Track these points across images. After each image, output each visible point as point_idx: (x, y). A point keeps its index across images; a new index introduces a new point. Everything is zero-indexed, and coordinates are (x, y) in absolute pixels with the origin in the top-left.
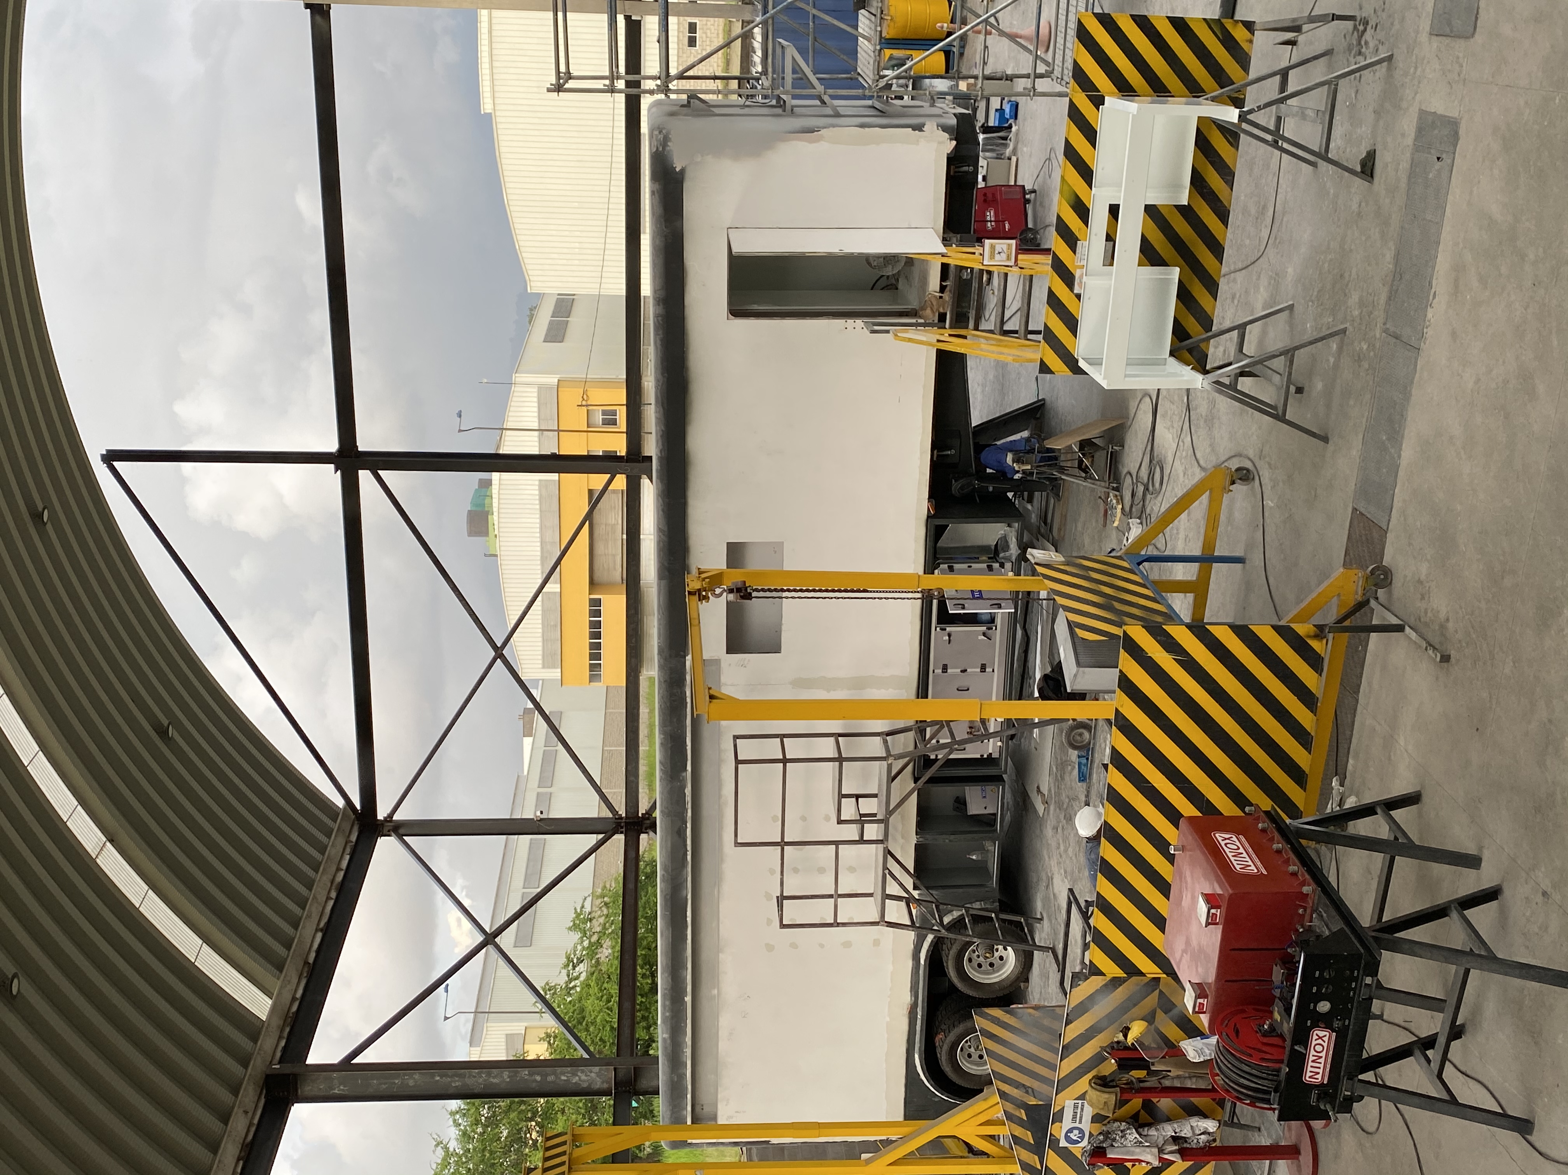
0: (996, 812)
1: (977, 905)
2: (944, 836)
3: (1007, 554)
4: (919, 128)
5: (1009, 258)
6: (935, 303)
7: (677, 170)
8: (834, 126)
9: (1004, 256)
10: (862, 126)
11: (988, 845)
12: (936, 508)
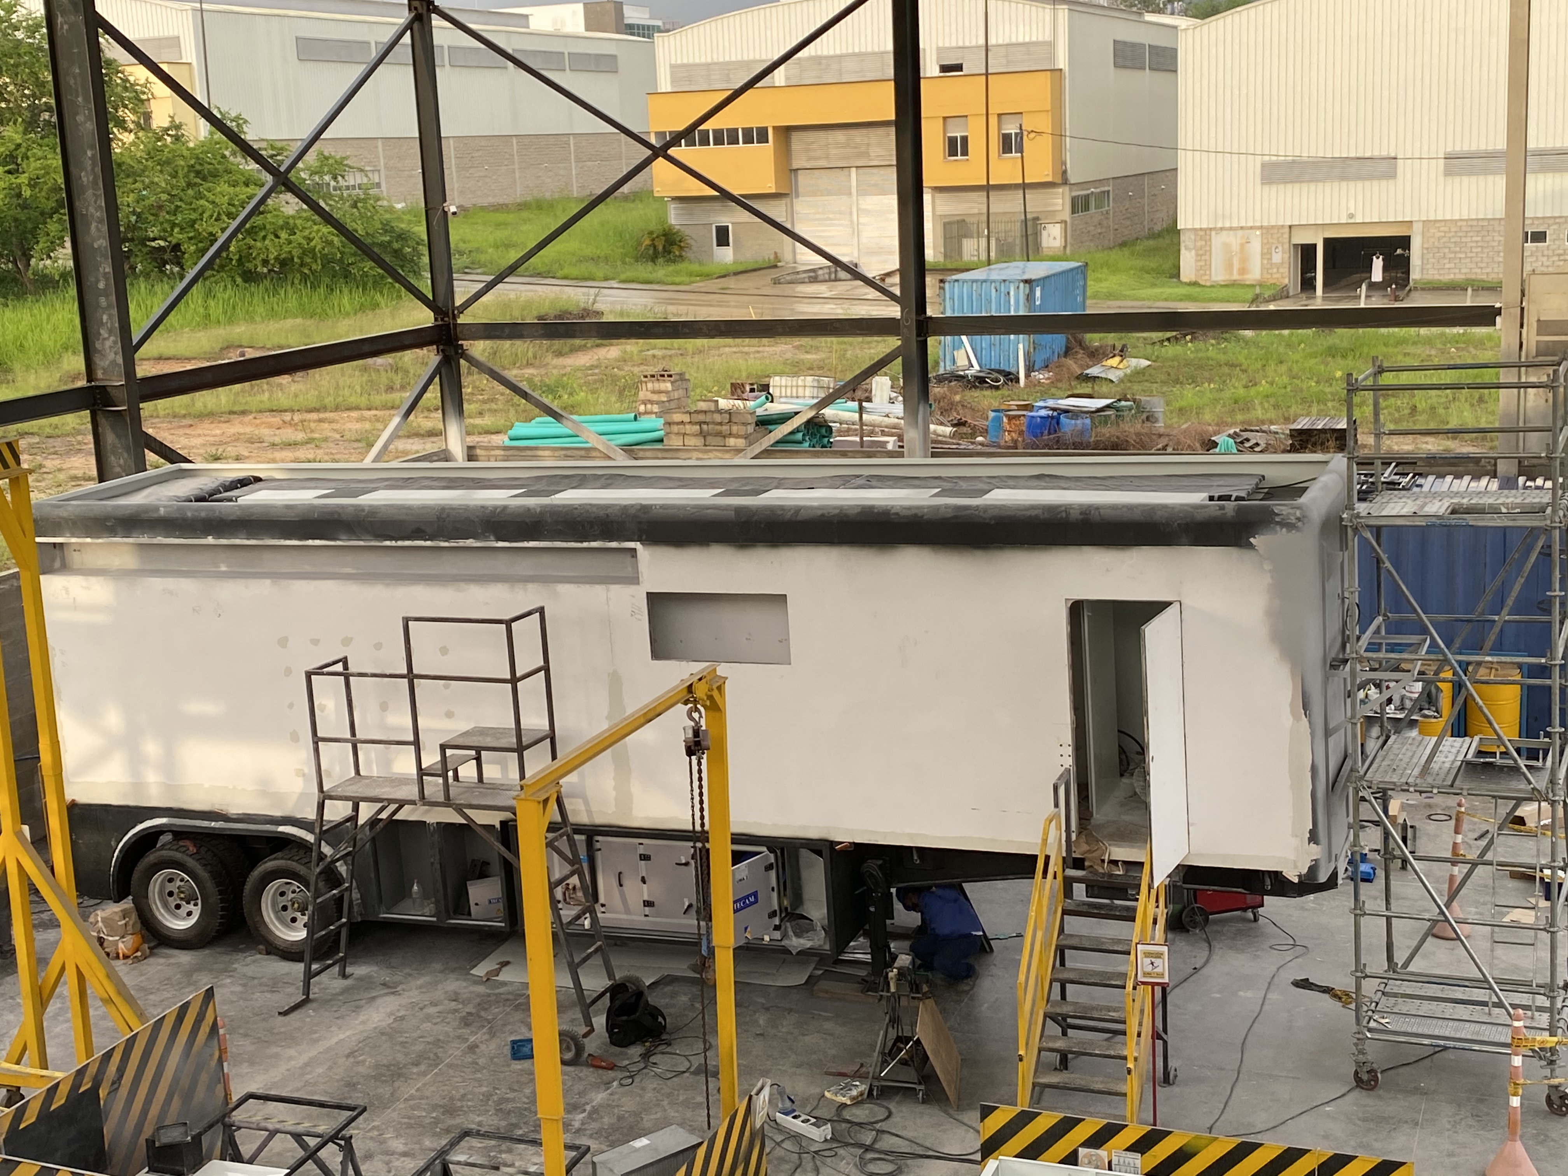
0: (473, 916)
1: (356, 895)
2: (438, 857)
3: (791, 933)
4: (1313, 837)
5: (1146, 974)
6: (1094, 854)
7: (1252, 540)
8: (1313, 734)
9: (1149, 968)
10: (1314, 769)
11: (429, 908)
12: (842, 851)
